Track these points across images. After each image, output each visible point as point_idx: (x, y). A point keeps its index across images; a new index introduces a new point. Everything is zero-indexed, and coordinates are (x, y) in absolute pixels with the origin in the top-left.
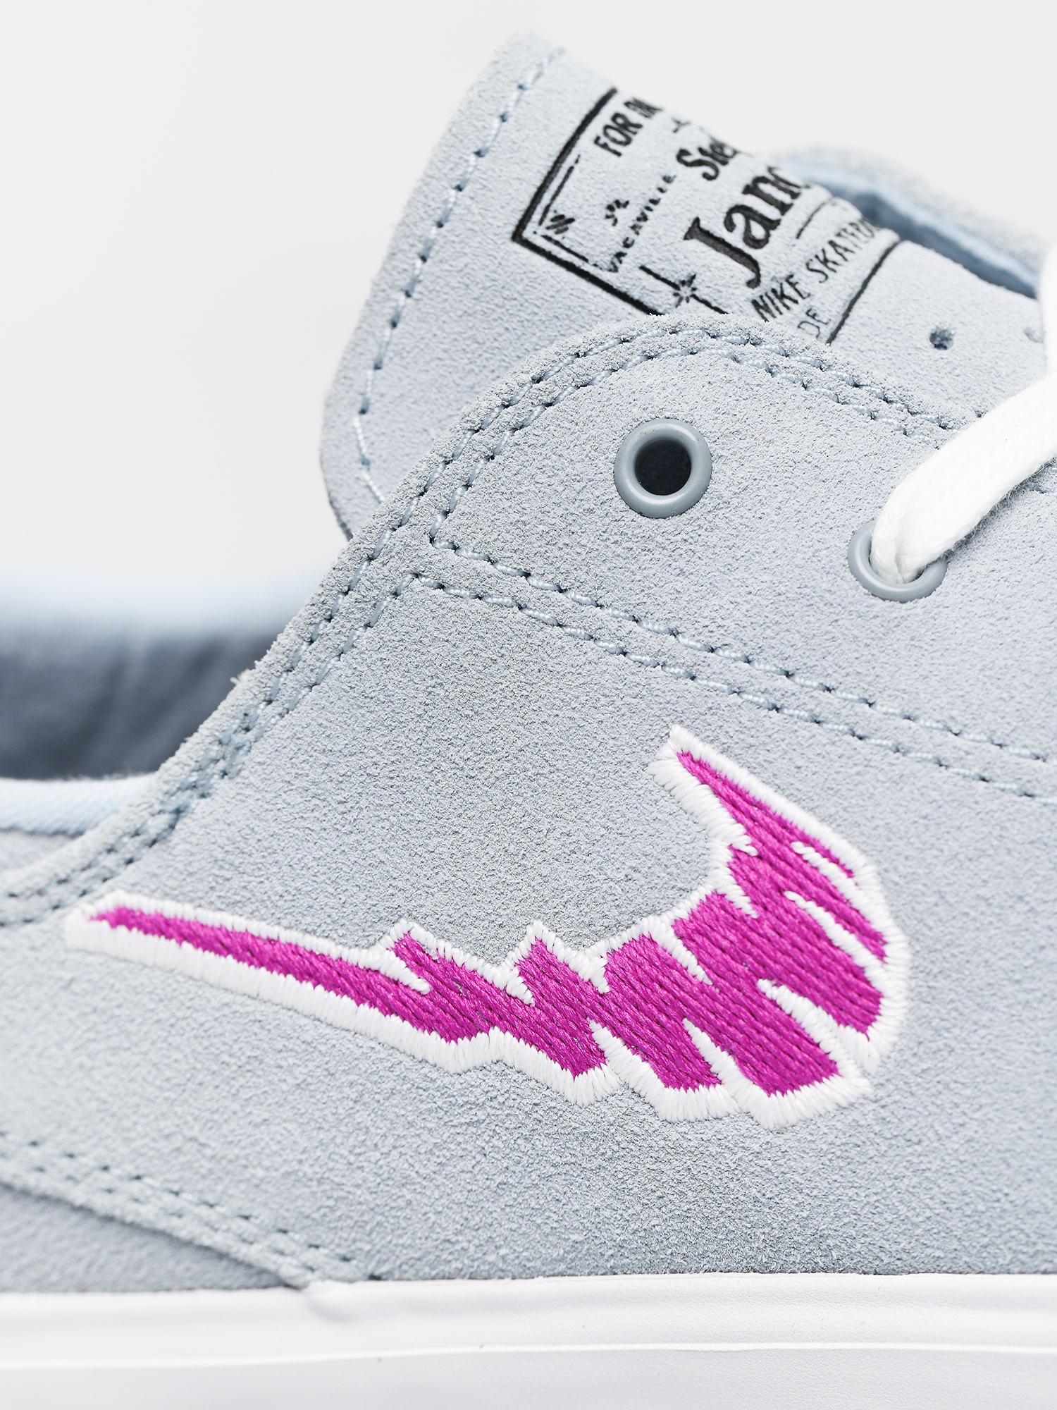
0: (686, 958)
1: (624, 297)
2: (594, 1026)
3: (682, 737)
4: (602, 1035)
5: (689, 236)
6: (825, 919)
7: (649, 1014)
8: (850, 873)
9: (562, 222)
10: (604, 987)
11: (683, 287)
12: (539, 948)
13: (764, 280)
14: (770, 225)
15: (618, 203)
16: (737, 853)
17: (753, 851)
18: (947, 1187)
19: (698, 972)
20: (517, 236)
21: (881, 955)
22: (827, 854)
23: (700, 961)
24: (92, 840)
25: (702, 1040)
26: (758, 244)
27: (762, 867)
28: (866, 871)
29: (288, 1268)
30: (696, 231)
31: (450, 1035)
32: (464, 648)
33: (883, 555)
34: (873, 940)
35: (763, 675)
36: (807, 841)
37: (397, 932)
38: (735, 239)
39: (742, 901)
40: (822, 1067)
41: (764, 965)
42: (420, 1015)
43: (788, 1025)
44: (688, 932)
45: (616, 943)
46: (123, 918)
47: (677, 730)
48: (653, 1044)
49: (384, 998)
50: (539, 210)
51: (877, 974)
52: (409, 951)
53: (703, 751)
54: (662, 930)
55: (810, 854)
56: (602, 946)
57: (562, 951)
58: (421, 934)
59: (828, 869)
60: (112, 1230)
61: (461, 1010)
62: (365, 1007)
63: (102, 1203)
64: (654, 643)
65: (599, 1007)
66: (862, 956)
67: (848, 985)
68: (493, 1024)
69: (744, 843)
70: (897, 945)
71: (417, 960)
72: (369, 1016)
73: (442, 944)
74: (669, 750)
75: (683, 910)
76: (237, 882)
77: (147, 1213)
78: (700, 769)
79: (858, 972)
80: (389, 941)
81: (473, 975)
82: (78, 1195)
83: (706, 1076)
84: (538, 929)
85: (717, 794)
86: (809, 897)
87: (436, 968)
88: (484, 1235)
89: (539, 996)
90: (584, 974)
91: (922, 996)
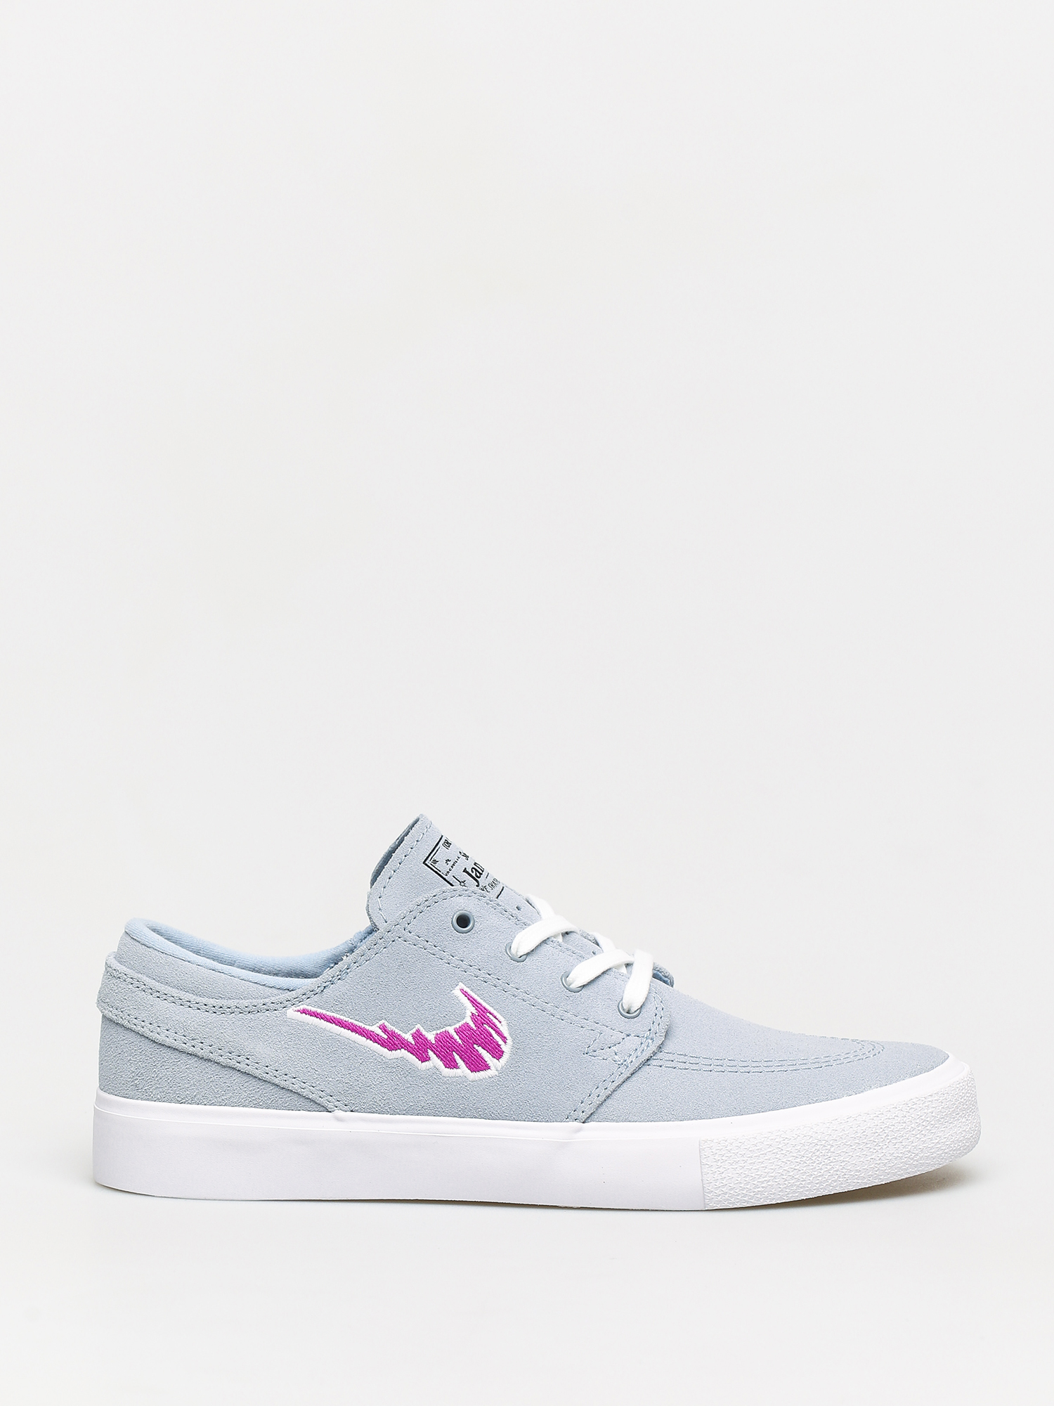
0: (456, 1037)
1: (448, 882)
2: (429, 1051)
3: (461, 985)
4: (431, 1053)
5: (464, 871)
6: (493, 1032)
7: (445, 1050)
8: (500, 1022)
9: (435, 862)
10: (434, 1042)
11: (462, 883)
12: (418, 1031)
13: (480, 886)
14: (481, 874)
15: (448, 860)
16: (473, 1014)
17: (477, 1014)
18: (513, 1098)
19: (460, 1041)
20: (424, 863)
21: (505, 1042)
22: (495, 1017)
23: (460, 1038)
24: (300, 991)
25: (457, 1057)
26: (479, 877)
27: (479, 1018)
28: (504, 1022)
29: (330, 1106)
30: (465, 871)
31: (390, 1049)
32: (410, 956)
33: (513, 950)
34: (504, 1039)
35: (482, 974)
36: (490, 1013)
37: (381, 1023)
38: (474, 875)
39: (472, 1025)
40: (487, 1067)
41: (476, 1041)
42: (383, 1043)
43: (480, 1056)
44: (457, 1032)
45: (438, 1032)
46: (304, 1012)
47: (460, 983)
48: (444, 1057)
49: (374, 1039)
50: (430, 857)
51: (504, 1047)
52: (384, 1028)
53: (466, 989)
54: (451, 1030)
55: (491, 1016)
56: (435, 1032)
57: (424, 1033)
58: (387, 1024)
59: (495, 1020)
60: (284, 1091)
61: (395, 1044)
62: (368, 1040)
63: (283, 1084)
64: (457, 962)
65: (432, 1047)
66: (501, 1042)
67: (496, 1048)
68: (402, 1048)
69: (475, 1012)
70: (509, 1041)
71: (385, 1031)
72: (369, 1043)
73: (392, 1027)
74: (458, 987)
75: (457, 1026)
76: (341, 1006)
77: (296, 1088)
78: (466, 994)
79: (499, 1046)
80: (378, 1025)
81: (399, 1035)
82: (276, 1081)
83: (456, 1066)
84: (418, 1026)
85: (469, 999)
86: (490, 1026)
87: (390, 1033)
88: (387, 1101)
89: (416, 1043)
90: (429, 1039)
91: (513, 1053)
